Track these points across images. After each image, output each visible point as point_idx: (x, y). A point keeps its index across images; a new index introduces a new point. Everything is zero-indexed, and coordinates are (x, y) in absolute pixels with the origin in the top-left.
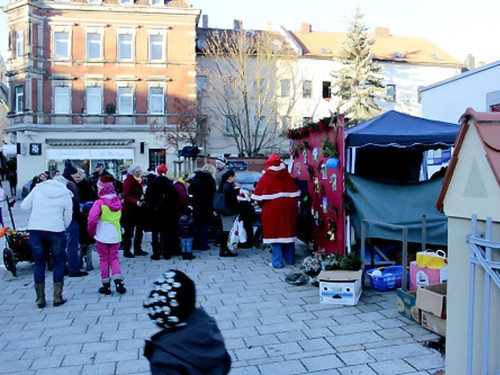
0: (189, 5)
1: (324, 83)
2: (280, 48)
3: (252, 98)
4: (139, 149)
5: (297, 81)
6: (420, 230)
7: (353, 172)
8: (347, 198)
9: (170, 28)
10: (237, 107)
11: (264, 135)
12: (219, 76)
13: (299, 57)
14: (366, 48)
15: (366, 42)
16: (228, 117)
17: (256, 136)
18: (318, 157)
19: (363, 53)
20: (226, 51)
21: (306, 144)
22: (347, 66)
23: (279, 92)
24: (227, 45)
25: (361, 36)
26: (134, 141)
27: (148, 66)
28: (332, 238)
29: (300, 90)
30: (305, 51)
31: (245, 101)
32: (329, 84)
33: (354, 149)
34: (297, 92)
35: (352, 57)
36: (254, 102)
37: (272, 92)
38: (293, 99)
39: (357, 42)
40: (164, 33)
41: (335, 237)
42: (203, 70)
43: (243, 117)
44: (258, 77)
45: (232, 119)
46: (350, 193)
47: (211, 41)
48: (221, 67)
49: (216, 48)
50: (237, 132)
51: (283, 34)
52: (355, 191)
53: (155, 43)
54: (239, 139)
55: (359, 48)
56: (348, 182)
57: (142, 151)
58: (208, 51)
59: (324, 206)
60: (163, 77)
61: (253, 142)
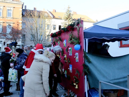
0: (20, 1)
1: (59, 26)
2: (47, 16)
3: (39, 29)
4: (3, 44)
5: (52, 25)
6: (126, 81)
7: (87, 51)
8: (85, 66)
9: (14, 8)
10: (34, 32)
11: (42, 40)
12: (29, 23)
13: (52, 18)
14: (71, 16)
15: (71, 15)
16: (32, 35)
17: (40, 40)
18: (66, 44)
19: (70, 17)
20: (31, 16)
21: (60, 38)
22: (66, 21)
23: (46, 28)
24: (31, 14)
25: (70, 13)
26: (2, 41)
27: (7, 18)
28: (77, 87)
29: (52, 27)
30: (54, 17)
31: (37, 30)
32: (61, 26)
33: (87, 40)
34: (51, 28)
35: (67, 18)
36: (39, 30)
37: (45, 28)
38: (51, 30)
39: (69, 14)
40: (12, 9)
41: (78, 86)
42: (24, 21)
43: (36, 35)
44: (41, 23)
45: (33, 36)
46: (87, 63)
47: (26, 12)
48: (29, 20)
49: (28, 14)
50: (34, 39)
51: (48, 12)
52: (90, 62)
53: (9, 12)
54: (35, 41)
55: (69, 16)
56: (86, 57)
57: (4, 45)
58: (26, 15)
59: (71, 69)
60: (12, 22)
61: (39, 42)
